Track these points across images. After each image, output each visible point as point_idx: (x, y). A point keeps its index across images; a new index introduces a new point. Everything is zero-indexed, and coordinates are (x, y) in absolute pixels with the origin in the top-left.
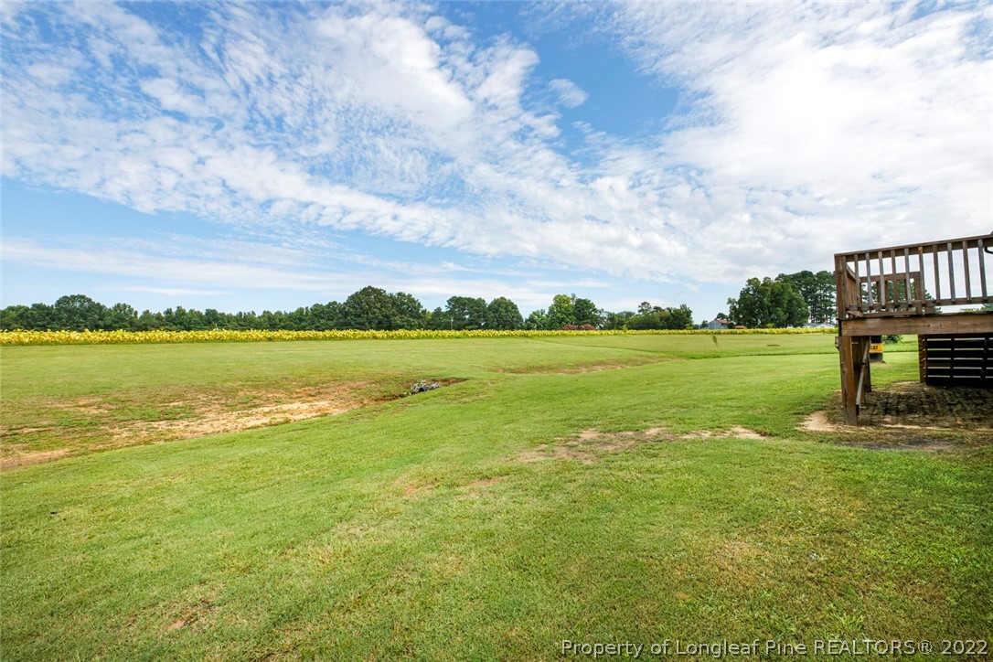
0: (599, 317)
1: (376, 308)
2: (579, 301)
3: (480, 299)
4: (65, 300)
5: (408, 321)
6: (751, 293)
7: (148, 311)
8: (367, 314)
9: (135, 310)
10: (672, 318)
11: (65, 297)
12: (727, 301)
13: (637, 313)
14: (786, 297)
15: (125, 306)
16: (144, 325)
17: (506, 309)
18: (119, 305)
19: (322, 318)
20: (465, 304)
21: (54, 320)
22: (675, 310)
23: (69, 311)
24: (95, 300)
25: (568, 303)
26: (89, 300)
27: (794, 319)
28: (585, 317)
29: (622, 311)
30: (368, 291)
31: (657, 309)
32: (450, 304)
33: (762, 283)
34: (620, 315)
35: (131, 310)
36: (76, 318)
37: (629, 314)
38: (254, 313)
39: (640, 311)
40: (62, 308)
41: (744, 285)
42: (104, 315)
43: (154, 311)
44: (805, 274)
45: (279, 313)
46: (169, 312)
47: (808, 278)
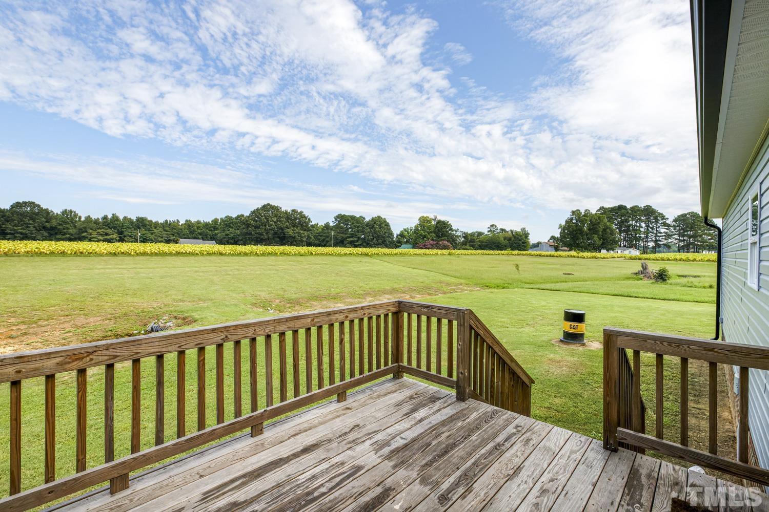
0: (455, 235)
1: (272, 221)
2: (439, 222)
3: (361, 217)
4: (18, 205)
5: (298, 233)
6: (574, 221)
7: (89, 216)
8: (265, 226)
9: (79, 215)
10: (513, 239)
11: (18, 203)
12: (558, 226)
13: (486, 233)
14: (602, 227)
15: (71, 211)
16: (85, 228)
17: (380, 225)
18: (66, 210)
19: (232, 228)
20: (348, 220)
21: (8, 221)
22: (516, 232)
23: (21, 214)
24: (44, 206)
25: (430, 223)
26: (39, 206)
27: (608, 243)
28: (443, 235)
29: (475, 231)
30: (266, 207)
31: (502, 230)
32: (336, 220)
33: (583, 214)
34: (472, 234)
35: (76, 215)
36: (26, 220)
37: (480, 234)
38: (178, 221)
39: (489, 231)
40: (15, 211)
41: (568, 215)
42: (51, 219)
43: (94, 217)
44: (621, 207)
45: (199, 222)
46: (105, 218)
47: (623, 211)
